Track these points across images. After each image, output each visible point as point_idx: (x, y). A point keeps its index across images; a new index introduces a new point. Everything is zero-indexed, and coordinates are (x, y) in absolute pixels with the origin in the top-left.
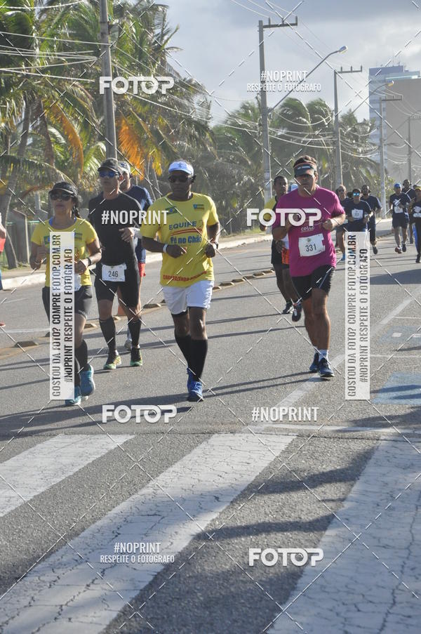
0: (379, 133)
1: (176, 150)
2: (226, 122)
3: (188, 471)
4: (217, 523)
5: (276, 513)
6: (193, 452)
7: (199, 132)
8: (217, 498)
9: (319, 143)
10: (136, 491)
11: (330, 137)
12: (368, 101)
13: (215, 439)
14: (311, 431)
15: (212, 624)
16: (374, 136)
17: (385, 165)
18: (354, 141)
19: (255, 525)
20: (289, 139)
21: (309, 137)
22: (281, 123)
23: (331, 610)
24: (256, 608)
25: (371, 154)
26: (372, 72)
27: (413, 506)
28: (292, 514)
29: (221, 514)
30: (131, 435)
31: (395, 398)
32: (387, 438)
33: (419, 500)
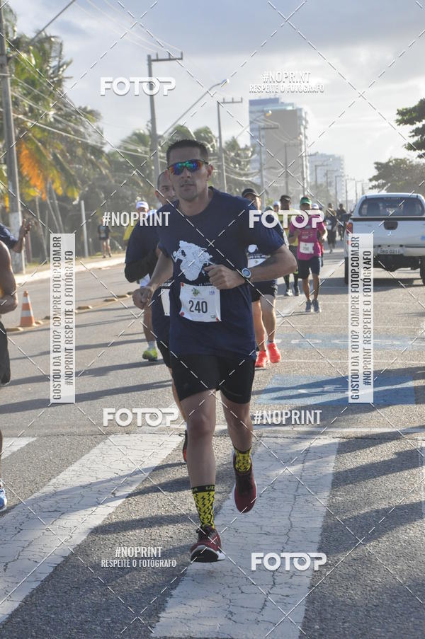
0: (258, 158)
1: (73, 173)
2: (119, 148)
3: (86, 470)
4: (114, 516)
5: (168, 506)
6: (92, 452)
7: (95, 156)
10: (38, 490)
11: (214, 161)
12: (248, 129)
15: (108, 610)
16: (255, 161)
17: (266, 187)
18: (237, 166)
19: (149, 518)
23: (218, 593)
24: (149, 594)
25: (253, 177)
26: (252, 103)
27: (292, 496)
28: (183, 507)
29: (117, 508)
30: (33, 437)
31: (276, 399)
32: (269, 435)
33: (297, 491)
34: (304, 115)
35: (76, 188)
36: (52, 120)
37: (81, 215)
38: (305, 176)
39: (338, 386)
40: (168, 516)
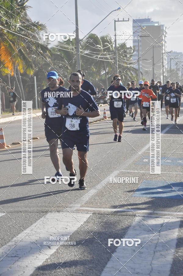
0: (137, 54)
1: (30, 60)
2: (57, 46)
3: (34, 232)
4: (49, 260)
5: (80, 255)
6: (37, 222)
7: (43, 51)
8: (49, 247)
9: (107, 58)
10: (6, 244)
11: (112, 55)
13: (49, 215)
14: (100, 211)
16: (135, 55)
17: (141, 70)
18: (125, 58)
19: (69, 262)
20: (91, 56)
21: (102, 55)
22: (86, 47)
25: (134, 64)
26: (134, 21)
27: (152, 252)
29: (51, 255)
30: (3, 213)
31: (144, 194)
32: (140, 215)
33: (155, 248)
34: (164, 29)
35: (32, 69)
36: (18, 29)
37: (34, 85)
38: (164, 65)
39: (180, 188)
40: (80, 261)
